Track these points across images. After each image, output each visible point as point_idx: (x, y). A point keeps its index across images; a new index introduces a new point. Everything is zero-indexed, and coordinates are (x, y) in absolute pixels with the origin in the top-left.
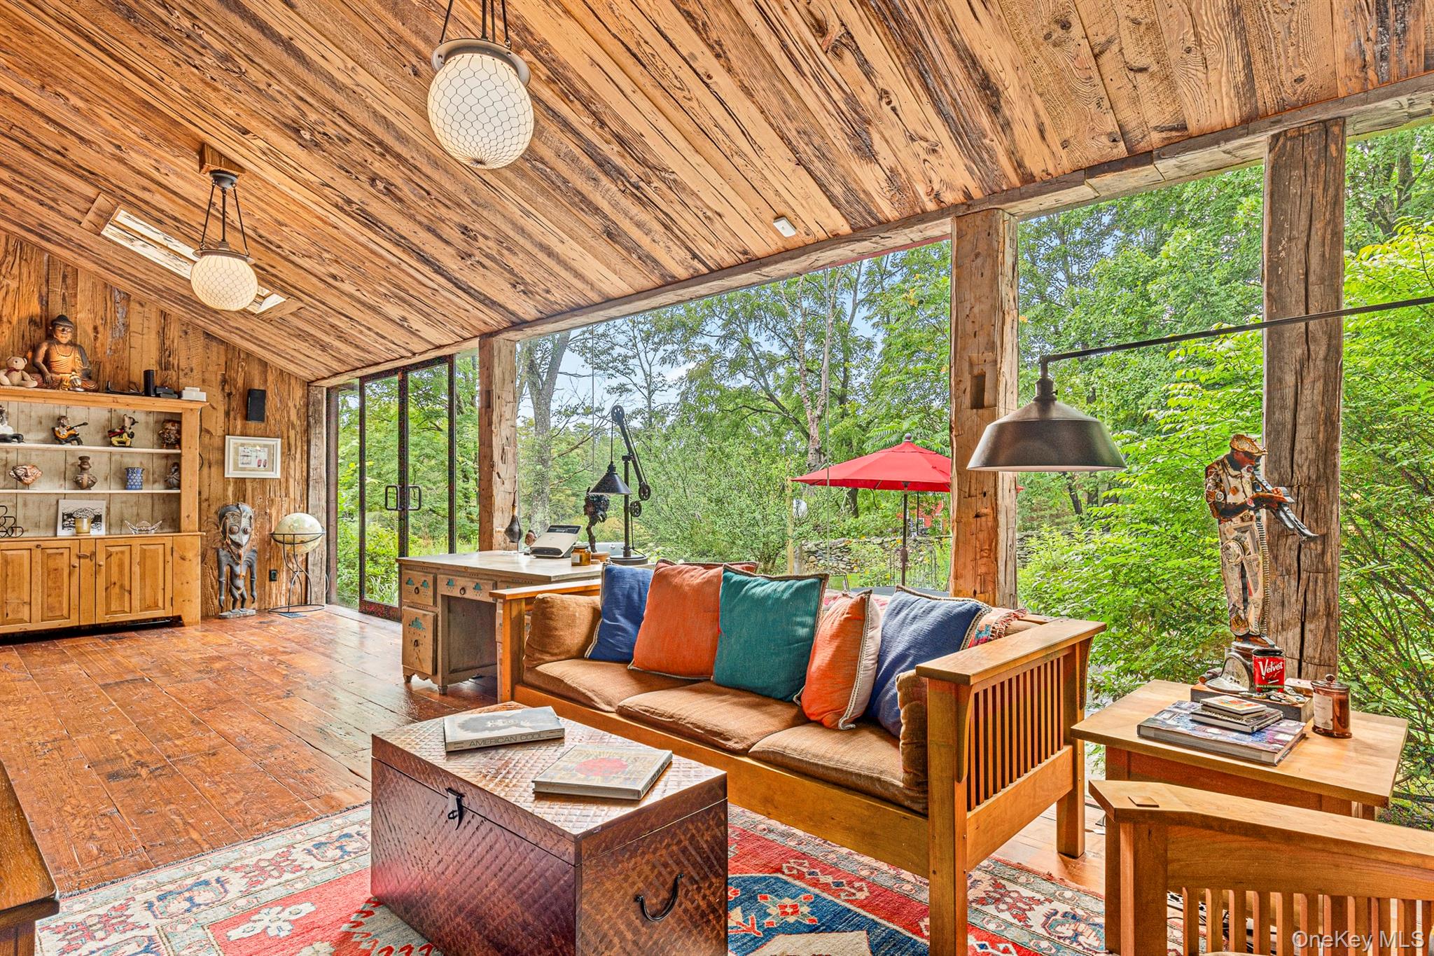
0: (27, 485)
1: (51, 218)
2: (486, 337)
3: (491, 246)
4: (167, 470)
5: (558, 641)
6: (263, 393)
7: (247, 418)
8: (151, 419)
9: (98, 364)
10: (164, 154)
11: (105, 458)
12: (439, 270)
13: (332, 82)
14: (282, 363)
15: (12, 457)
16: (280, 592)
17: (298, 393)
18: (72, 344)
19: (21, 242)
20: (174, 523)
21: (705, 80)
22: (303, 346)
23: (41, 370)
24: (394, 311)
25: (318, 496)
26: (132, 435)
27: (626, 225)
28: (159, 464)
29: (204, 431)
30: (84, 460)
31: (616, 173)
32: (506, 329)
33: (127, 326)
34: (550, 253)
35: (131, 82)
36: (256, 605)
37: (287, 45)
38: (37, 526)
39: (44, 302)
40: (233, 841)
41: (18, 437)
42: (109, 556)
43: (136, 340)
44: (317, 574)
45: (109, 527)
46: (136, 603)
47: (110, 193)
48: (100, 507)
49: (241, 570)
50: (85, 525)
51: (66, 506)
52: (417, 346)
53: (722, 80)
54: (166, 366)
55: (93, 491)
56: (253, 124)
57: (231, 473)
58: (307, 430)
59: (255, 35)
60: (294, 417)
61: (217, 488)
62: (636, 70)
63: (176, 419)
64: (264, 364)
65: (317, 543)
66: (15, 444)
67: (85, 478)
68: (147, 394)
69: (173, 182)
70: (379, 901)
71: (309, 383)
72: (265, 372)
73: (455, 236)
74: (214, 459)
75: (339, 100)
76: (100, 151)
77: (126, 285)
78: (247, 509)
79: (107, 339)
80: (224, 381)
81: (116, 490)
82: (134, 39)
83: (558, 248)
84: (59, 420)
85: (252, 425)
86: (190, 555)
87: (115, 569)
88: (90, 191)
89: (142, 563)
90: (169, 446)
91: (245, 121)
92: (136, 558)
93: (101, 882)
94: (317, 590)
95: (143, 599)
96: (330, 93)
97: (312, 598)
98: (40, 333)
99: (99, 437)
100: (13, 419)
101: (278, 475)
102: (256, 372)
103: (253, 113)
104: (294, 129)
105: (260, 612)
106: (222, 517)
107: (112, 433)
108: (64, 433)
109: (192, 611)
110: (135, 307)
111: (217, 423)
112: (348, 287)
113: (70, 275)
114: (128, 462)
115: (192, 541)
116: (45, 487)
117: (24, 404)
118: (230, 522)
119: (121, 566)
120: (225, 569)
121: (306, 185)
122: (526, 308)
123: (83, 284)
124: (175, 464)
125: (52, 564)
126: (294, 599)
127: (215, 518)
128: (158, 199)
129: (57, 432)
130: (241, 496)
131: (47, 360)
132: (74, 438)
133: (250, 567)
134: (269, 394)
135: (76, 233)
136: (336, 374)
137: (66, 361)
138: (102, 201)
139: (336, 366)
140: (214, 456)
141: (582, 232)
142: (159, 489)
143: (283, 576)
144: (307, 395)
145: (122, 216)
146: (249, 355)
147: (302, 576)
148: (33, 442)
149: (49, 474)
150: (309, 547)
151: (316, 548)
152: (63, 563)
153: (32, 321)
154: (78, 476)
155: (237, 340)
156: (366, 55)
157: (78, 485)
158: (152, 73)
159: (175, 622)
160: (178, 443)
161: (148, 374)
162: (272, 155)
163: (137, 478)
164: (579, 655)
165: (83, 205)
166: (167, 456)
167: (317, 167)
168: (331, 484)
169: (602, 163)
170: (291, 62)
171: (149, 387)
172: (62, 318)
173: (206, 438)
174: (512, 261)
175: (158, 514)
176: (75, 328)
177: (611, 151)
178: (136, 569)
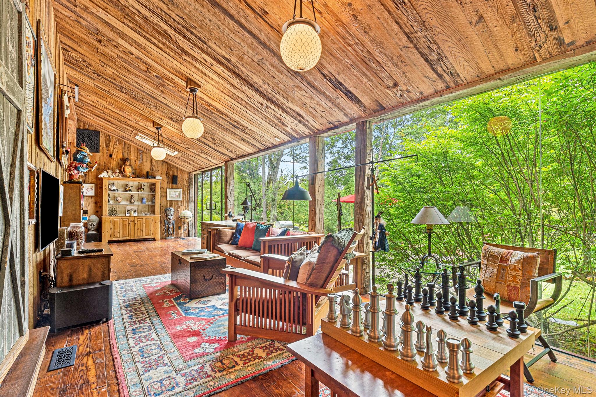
0: (119, 202)
1: (124, 135)
2: (226, 162)
3: (219, 142)
4: (152, 198)
5: (223, 239)
6: (177, 176)
7: (173, 183)
8: (148, 184)
9: (136, 170)
10: (146, 122)
11: (137, 195)
12: (210, 147)
13: (176, 111)
14: (182, 168)
15: (116, 195)
16: (181, 232)
17: (187, 176)
18: (130, 165)
19: (118, 139)
20: (153, 212)
21: (246, 112)
22: (186, 164)
23: (122, 173)
24: (204, 156)
25: (192, 206)
26: (143, 189)
27: (245, 138)
28: (150, 197)
29: (161, 187)
30: (132, 196)
31: (238, 128)
32: (230, 160)
33: (142, 159)
34: (232, 144)
35: (138, 110)
36: (175, 236)
37: (166, 105)
38: (121, 213)
39: (123, 154)
40: (150, 276)
41: (117, 190)
42: (138, 221)
43: (145, 163)
44: (191, 228)
45: (138, 213)
46: (144, 234)
47: (136, 130)
48: (136, 208)
49: (171, 226)
50: (132, 213)
51: (128, 208)
52: (212, 164)
53: (248, 112)
54: (152, 170)
55: (134, 204)
56: (163, 118)
57: (168, 199)
58: (189, 187)
59: (160, 103)
60: (185, 183)
61: (165, 203)
62: (232, 110)
63: (154, 184)
64: (177, 168)
65: (191, 219)
66: (116, 192)
67: (132, 200)
68: (147, 178)
69: (149, 128)
70: (172, 284)
71: (189, 173)
72: (177, 171)
73: (211, 140)
74: (164, 195)
75: (178, 114)
76: (133, 122)
77: (142, 149)
78: (172, 209)
79: (138, 163)
80: (167, 173)
81: (140, 204)
82: (137, 103)
83: (233, 143)
84: (126, 185)
85: (174, 185)
86: (157, 221)
87: (139, 225)
88: (132, 130)
89: (146, 223)
90: (153, 192)
91: (161, 117)
92: (144, 222)
93: (126, 279)
94: (191, 232)
95: (146, 233)
96: (176, 113)
97: (190, 235)
98: (122, 163)
99: (136, 190)
100: (116, 185)
101: (181, 200)
102: (175, 170)
103: (162, 116)
104: (171, 119)
105: (176, 238)
106: (166, 211)
107: (139, 188)
108: (128, 189)
109: (158, 237)
110: (145, 154)
111: (165, 185)
112: (191, 150)
113: (129, 147)
114: (143, 196)
115: (158, 218)
116: (124, 203)
117: (119, 181)
118: (168, 212)
119: (140, 224)
120: (167, 226)
121: (176, 129)
122: (233, 156)
123: (132, 149)
124: (154, 196)
125: (125, 223)
126: (185, 235)
127: (164, 211)
128: (146, 131)
129: (126, 188)
130: (171, 205)
131: (124, 170)
132: (130, 190)
133: (173, 225)
134: (179, 177)
135: (130, 138)
136: (195, 171)
137: (128, 170)
138: (134, 131)
139: (195, 169)
140: (164, 194)
141: (236, 139)
142: (150, 204)
143: (182, 228)
144: (189, 177)
145: (139, 134)
146: (173, 166)
147: (187, 228)
148: (120, 192)
149: (124, 199)
150: (189, 220)
151: (191, 220)
152: (127, 223)
153: (121, 160)
154: (131, 199)
155: (169, 162)
156: (181, 107)
157: (131, 202)
158: (142, 109)
159: (154, 239)
160: (154, 191)
161: (147, 172)
162: (167, 123)
163: (145, 200)
164: (228, 243)
165: (131, 132)
166: (152, 194)
167: (177, 125)
168: (195, 203)
169: (234, 126)
170: (168, 107)
171: (147, 176)
172: (127, 159)
173: (162, 189)
174: (225, 145)
175: (150, 210)
176: (130, 161)
177: (235, 124)
178: (144, 225)
